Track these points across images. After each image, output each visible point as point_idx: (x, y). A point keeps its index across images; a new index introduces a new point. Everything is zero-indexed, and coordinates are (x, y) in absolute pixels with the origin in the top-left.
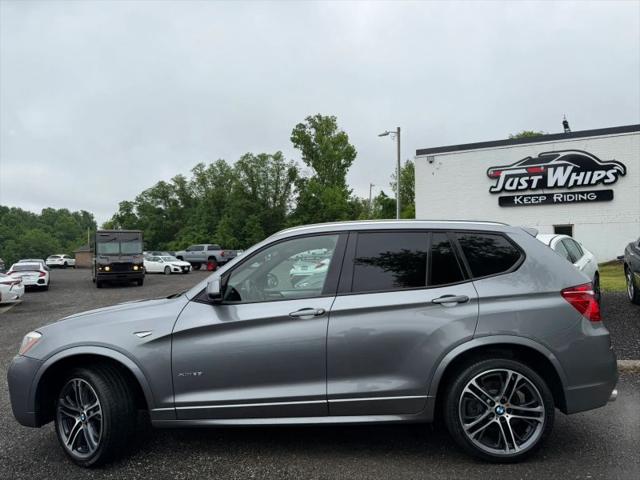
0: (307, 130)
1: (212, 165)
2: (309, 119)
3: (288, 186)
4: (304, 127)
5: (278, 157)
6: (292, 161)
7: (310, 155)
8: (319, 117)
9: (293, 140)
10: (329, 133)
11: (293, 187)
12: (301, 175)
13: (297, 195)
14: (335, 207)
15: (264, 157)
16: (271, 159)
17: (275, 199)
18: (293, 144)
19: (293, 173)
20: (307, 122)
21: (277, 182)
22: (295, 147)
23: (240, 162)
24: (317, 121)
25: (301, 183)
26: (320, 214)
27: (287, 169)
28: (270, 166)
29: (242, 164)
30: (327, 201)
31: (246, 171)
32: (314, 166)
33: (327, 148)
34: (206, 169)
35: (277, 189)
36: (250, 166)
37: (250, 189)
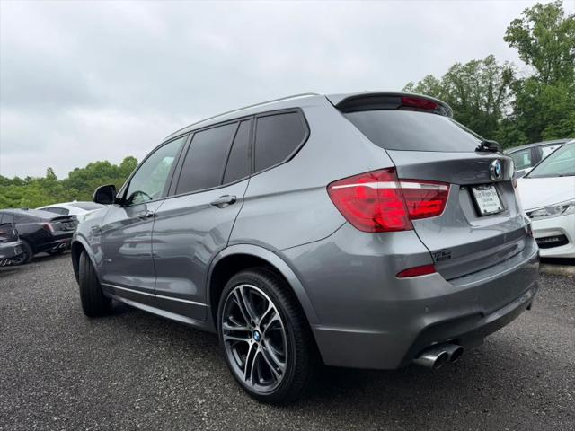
0: (525, 24)
1: (420, 82)
2: (526, 12)
3: (502, 90)
4: (521, 21)
5: (490, 61)
6: (507, 62)
7: (528, 51)
8: (540, 7)
9: (506, 39)
10: (553, 22)
11: (508, 91)
12: (517, 76)
13: (513, 98)
14: (558, 107)
15: (473, 65)
16: (482, 65)
17: (487, 106)
18: (507, 44)
19: (508, 76)
20: (524, 15)
21: (490, 87)
22: (511, 46)
23: (447, 74)
24: (536, 10)
25: (516, 86)
26: (540, 117)
27: (500, 72)
28: (481, 72)
29: (451, 76)
30: (549, 101)
31: (455, 82)
32: (533, 63)
33: (548, 40)
34: (414, 87)
35: (490, 96)
36: (458, 76)
37: (459, 99)
